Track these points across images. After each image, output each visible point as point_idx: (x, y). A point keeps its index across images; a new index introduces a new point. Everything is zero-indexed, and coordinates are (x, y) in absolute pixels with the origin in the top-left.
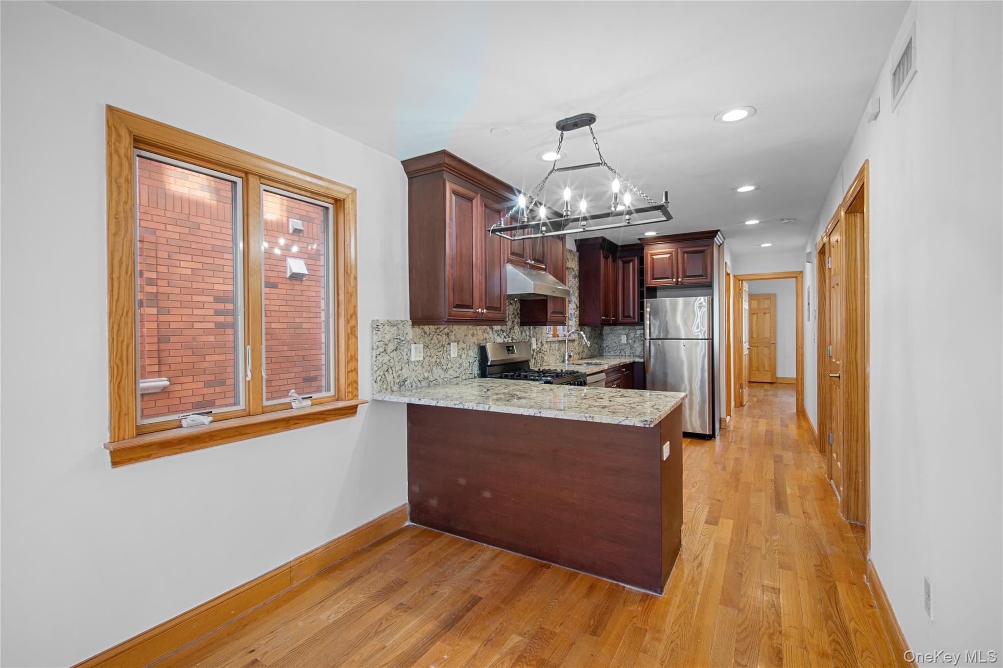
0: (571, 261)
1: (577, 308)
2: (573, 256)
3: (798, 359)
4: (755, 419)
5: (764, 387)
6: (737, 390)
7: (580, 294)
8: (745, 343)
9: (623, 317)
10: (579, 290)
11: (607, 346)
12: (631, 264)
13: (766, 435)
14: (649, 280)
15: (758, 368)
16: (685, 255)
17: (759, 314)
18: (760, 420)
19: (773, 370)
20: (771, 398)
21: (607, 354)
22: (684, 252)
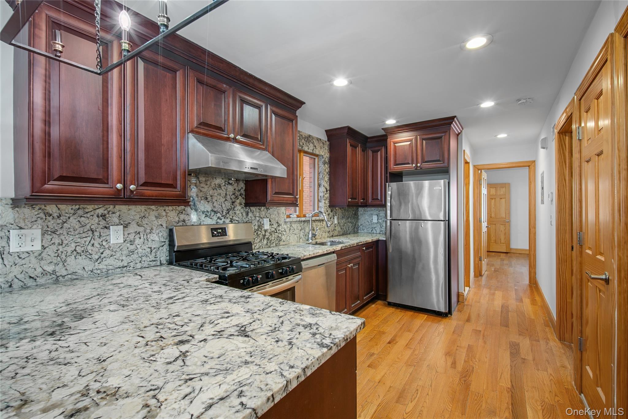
0: (319, 149)
1: (327, 191)
2: (322, 144)
3: (531, 237)
4: (492, 291)
5: (500, 256)
6: (477, 262)
7: (330, 179)
8: (484, 222)
9: (372, 200)
10: (330, 175)
11: (361, 225)
12: (379, 153)
13: (502, 311)
14: (392, 166)
15: (495, 242)
16: (424, 142)
17: (496, 199)
18: (496, 292)
19: (508, 242)
20: (506, 267)
21: (361, 232)
22: (423, 139)
